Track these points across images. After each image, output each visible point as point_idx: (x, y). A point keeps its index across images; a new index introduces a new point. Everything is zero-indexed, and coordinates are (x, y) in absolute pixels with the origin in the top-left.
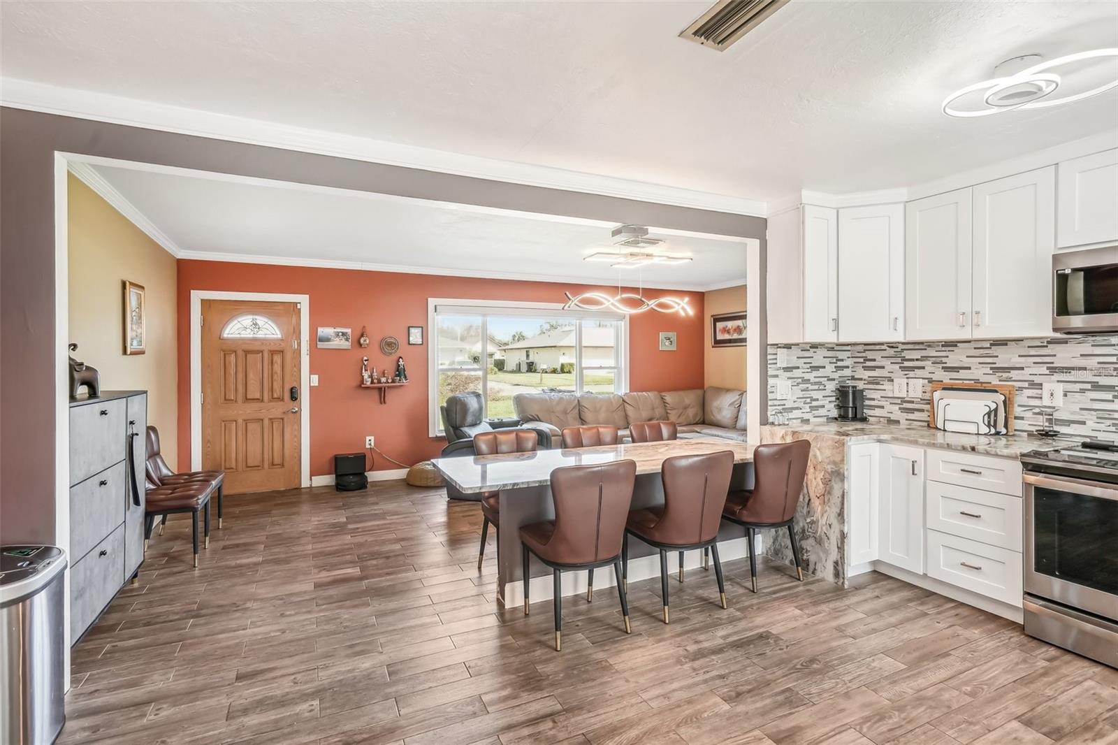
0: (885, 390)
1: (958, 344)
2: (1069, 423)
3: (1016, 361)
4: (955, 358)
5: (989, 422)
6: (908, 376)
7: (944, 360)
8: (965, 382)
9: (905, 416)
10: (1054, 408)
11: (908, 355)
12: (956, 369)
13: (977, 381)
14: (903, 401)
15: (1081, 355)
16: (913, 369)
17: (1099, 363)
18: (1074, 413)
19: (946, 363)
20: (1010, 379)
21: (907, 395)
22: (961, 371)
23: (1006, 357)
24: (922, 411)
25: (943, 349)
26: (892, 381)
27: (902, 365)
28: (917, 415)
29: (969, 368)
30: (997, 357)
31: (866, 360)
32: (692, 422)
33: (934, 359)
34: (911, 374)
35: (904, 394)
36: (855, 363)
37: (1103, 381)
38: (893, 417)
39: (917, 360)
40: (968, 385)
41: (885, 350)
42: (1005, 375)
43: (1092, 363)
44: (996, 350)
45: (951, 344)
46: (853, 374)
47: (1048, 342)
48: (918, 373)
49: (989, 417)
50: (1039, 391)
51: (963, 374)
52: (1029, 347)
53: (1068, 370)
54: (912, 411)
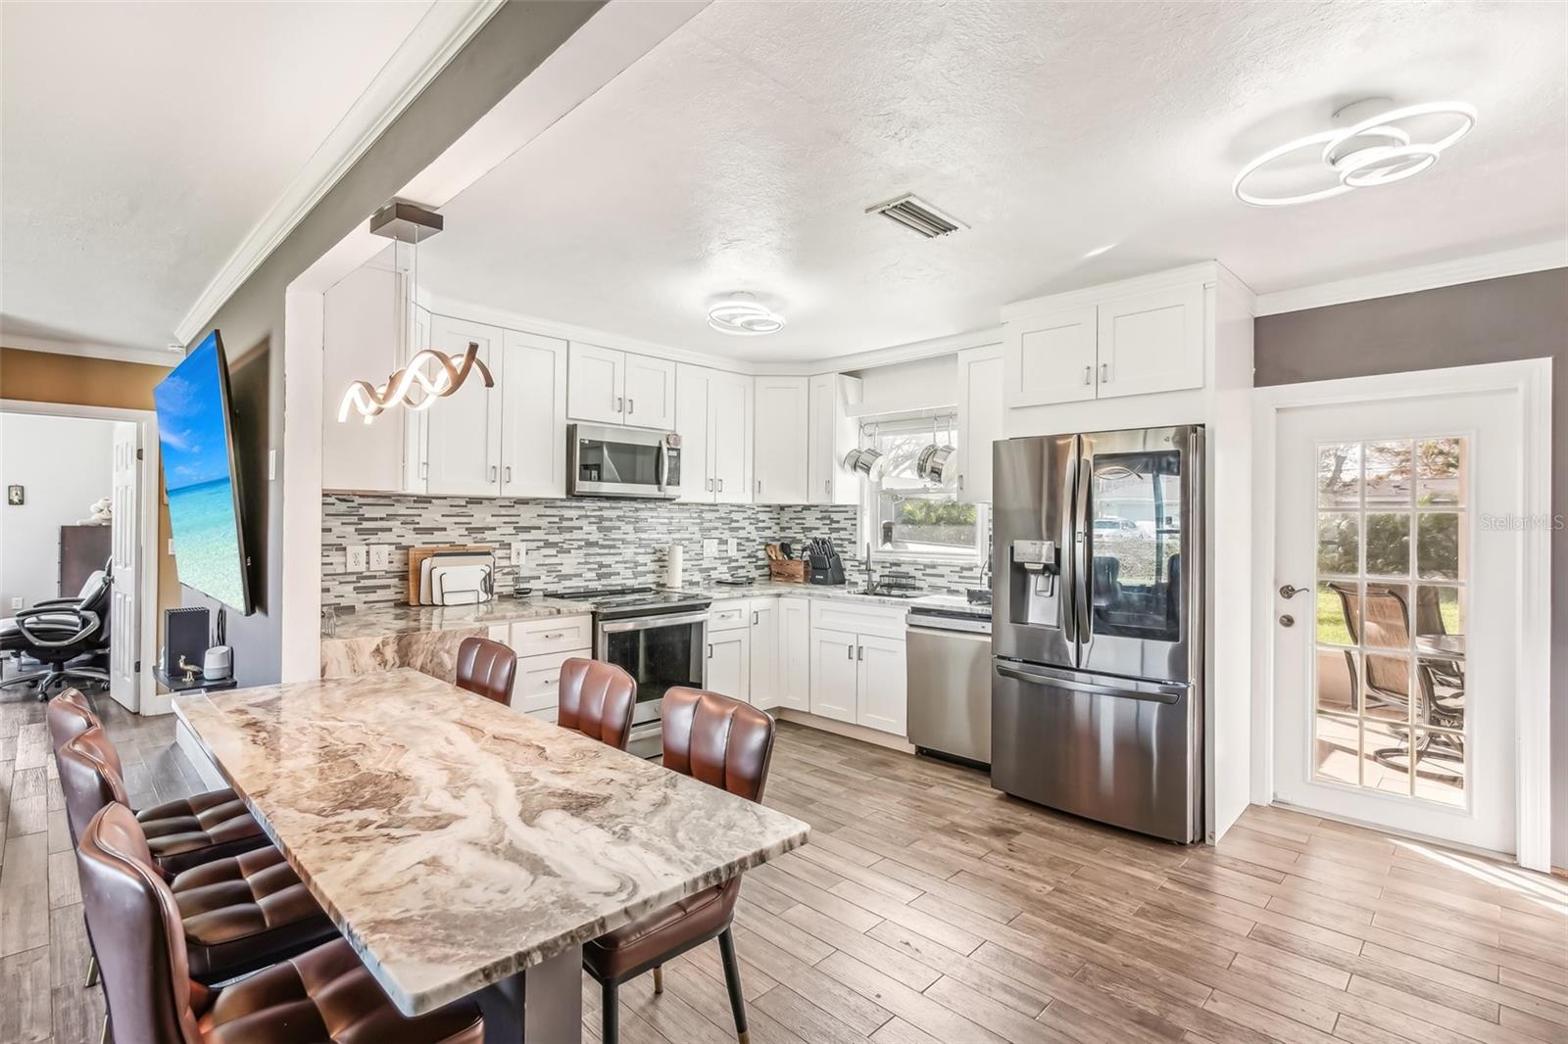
0: (332, 564)
1: (433, 501)
2: (529, 579)
3: (490, 521)
4: (430, 517)
5: (486, 587)
6: (367, 542)
7: (417, 519)
8: (441, 545)
9: (363, 597)
10: (518, 566)
11: (368, 512)
12: (430, 531)
13: (452, 544)
14: (360, 576)
15: (538, 516)
16: (375, 531)
17: (549, 523)
18: (531, 570)
19: (418, 523)
20: (483, 541)
21: (368, 569)
22: (435, 533)
23: (481, 516)
24: (388, 587)
25: (416, 505)
26: (345, 549)
27: (360, 526)
28: (381, 595)
29: (445, 529)
30: (472, 516)
33: (403, 518)
34: (373, 539)
35: (362, 567)
37: (552, 539)
38: (344, 602)
39: (381, 519)
40: (443, 549)
41: (333, 504)
42: (480, 536)
43: (543, 522)
44: (473, 509)
45: (425, 500)
47: (515, 502)
48: (383, 536)
49: (485, 582)
50: (508, 551)
51: (438, 536)
52: (500, 506)
53: (527, 529)
54: (373, 589)
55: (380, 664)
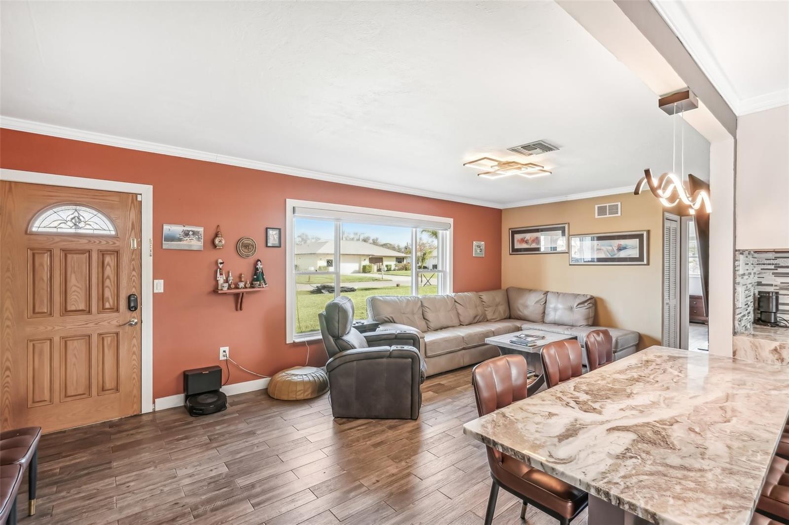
31: (777, 267)
32: (503, 318)
36: (762, 269)
46: (760, 280)
55: (777, 360)
